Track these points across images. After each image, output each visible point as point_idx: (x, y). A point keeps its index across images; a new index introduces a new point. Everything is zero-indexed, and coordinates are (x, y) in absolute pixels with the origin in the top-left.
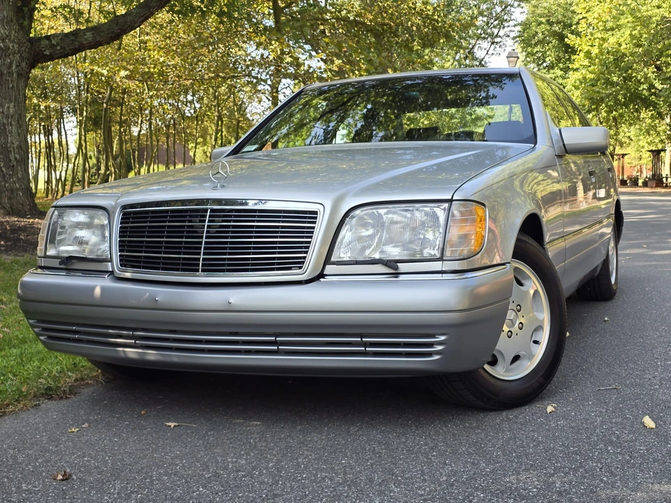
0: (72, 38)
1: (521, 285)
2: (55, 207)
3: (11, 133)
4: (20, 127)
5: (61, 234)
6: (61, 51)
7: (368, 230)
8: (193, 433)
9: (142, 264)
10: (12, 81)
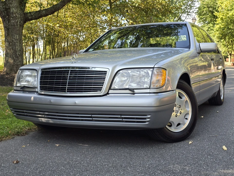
0: (38, 13)
1: (181, 98)
2: (20, 69)
3: (17, 45)
4: (20, 43)
5: (22, 78)
6: (35, 17)
7: (125, 78)
8: (64, 148)
9: (47, 89)
10: (18, 28)
